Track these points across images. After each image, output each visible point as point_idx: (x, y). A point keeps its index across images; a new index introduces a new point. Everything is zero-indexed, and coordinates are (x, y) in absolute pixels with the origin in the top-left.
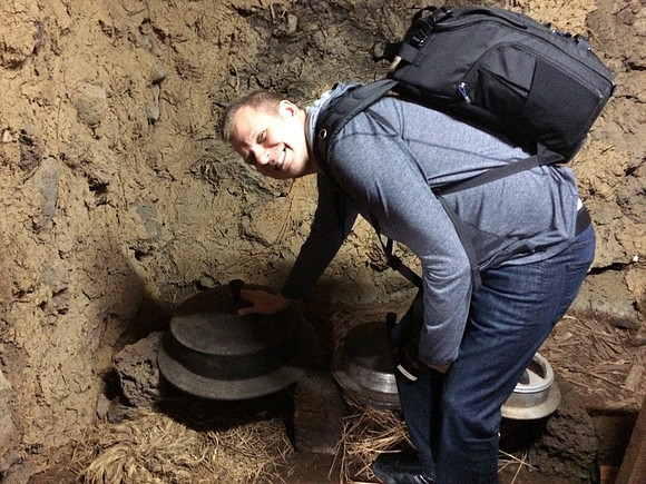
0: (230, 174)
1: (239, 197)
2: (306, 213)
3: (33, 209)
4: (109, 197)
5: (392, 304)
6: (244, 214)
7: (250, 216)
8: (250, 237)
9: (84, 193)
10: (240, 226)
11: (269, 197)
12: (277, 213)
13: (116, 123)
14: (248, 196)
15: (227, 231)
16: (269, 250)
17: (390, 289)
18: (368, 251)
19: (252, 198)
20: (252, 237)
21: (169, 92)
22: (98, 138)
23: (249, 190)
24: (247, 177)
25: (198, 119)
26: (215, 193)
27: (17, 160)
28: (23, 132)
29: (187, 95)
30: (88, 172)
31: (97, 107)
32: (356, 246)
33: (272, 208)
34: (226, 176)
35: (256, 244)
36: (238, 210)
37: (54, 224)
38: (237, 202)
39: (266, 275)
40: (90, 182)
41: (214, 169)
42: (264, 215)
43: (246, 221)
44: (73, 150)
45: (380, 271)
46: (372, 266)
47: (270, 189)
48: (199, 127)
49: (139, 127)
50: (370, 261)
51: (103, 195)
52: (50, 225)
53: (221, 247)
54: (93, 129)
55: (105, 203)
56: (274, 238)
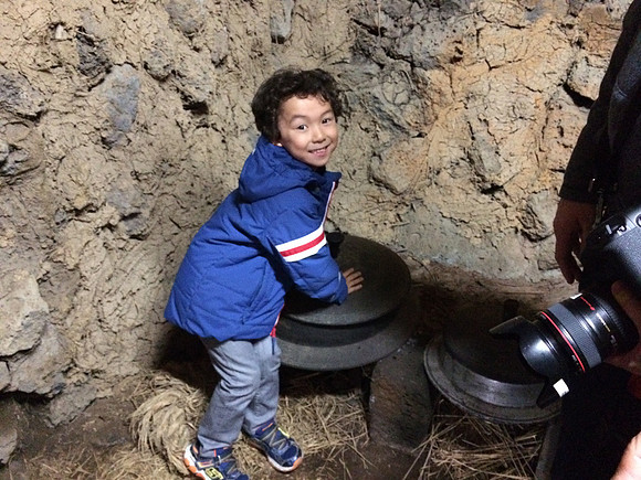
0: (362, 106)
1: (371, 134)
2: (446, 159)
3: (101, 121)
4: (211, 119)
5: (545, 283)
6: (374, 155)
7: (380, 156)
8: (378, 182)
9: (176, 112)
10: (369, 168)
11: (403, 136)
12: (411, 156)
13: (224, 35)
14: (381, 134)
15: (354, 172)
16: (398, 199)
17: (543, 266)
18: (520, 215)
19: (385, 136)
20: (381, 182)
21: (305, 7)
22: (197, 50)
23: (382, 127)
24: (380, 110)
25: (332, 39)
26: (346, 127)
27: (77, 61)
28: (81, 29)
29: (323, 11)
30: (180, 87)
31: (192, 11)
32: (505, 206)
33: (405, 150)
34: (358, 107)
35: (385, 190)
36: (368, 149)
37: (130, 141)
38: (367, 139)
39: (393, 227)
40: (185, 98)
41: (346, 99)
42: (395, 157)
43: (375, 163)
44: (157, 59)
45: (532, 240)
46: (524, 234)
47: (406, 127)
48: (333, 48)
49: (259, 43)
50: (520, 227)
51: (204, 116)
52: (123, 141)
53: (346, 190)
54: (191, 38)
55: (206, 126)
56: (405, 186)
